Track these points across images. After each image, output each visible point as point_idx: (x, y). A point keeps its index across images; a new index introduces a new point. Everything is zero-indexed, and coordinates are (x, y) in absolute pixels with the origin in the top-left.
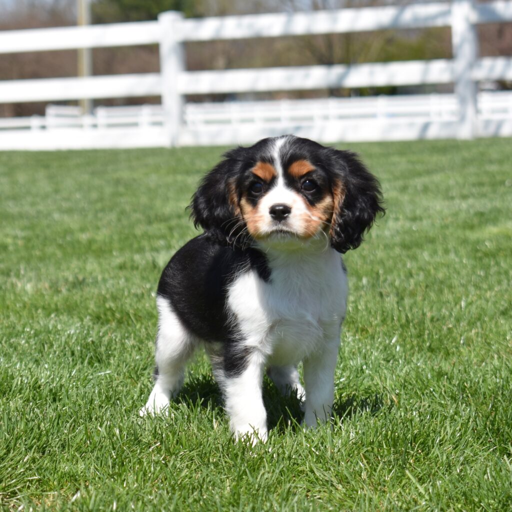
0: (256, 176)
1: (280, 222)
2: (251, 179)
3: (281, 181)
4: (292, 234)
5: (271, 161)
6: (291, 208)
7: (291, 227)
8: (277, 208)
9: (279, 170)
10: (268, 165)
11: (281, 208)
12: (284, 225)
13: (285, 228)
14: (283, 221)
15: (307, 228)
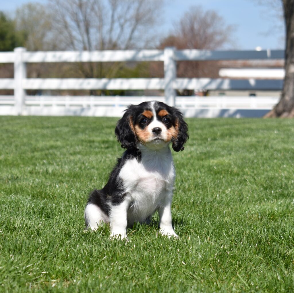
0: (144, 116)
1: (157, 135)
2: (142, 117)
3: (155, 118)
4: (163, 140)
5: (150, 110)
6: (161, 129)
7: (162, 137)
8: (156, 129)
9: (154, 114)
10: (149, 112)
11: (157, 129)
12: (159, 136)
13: (160, 138)
14: (159, 135)
15: (168, 137)
